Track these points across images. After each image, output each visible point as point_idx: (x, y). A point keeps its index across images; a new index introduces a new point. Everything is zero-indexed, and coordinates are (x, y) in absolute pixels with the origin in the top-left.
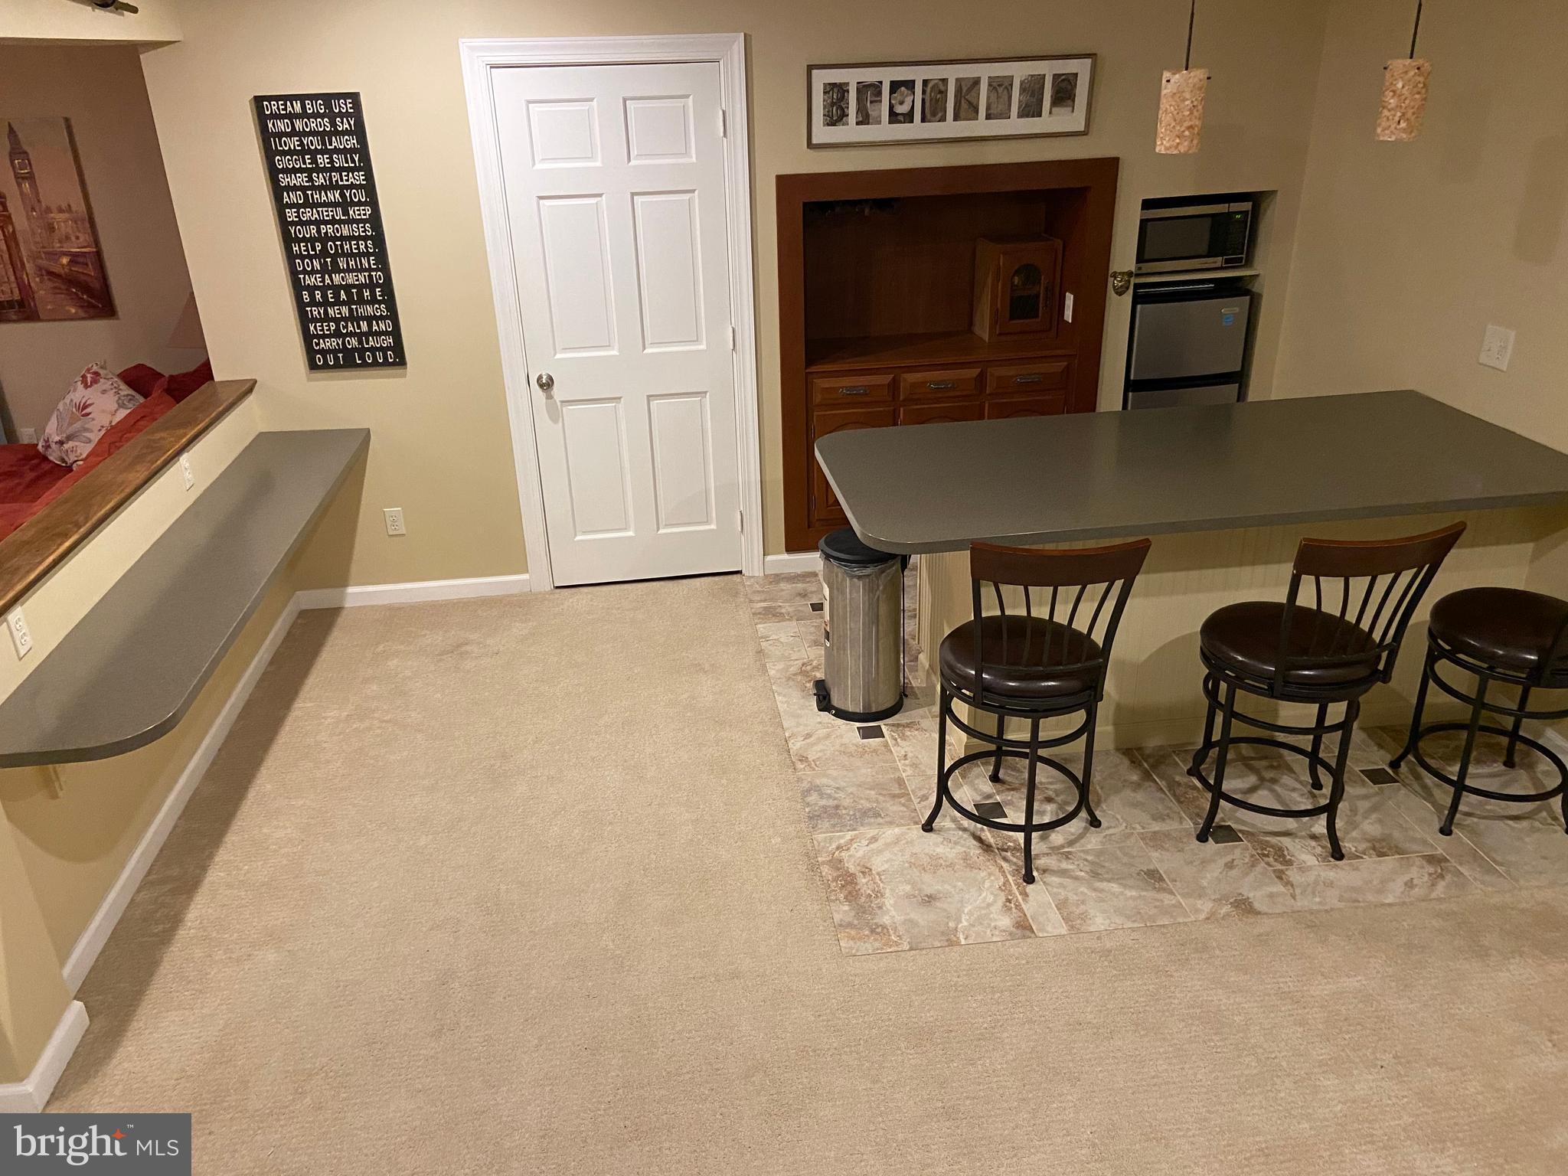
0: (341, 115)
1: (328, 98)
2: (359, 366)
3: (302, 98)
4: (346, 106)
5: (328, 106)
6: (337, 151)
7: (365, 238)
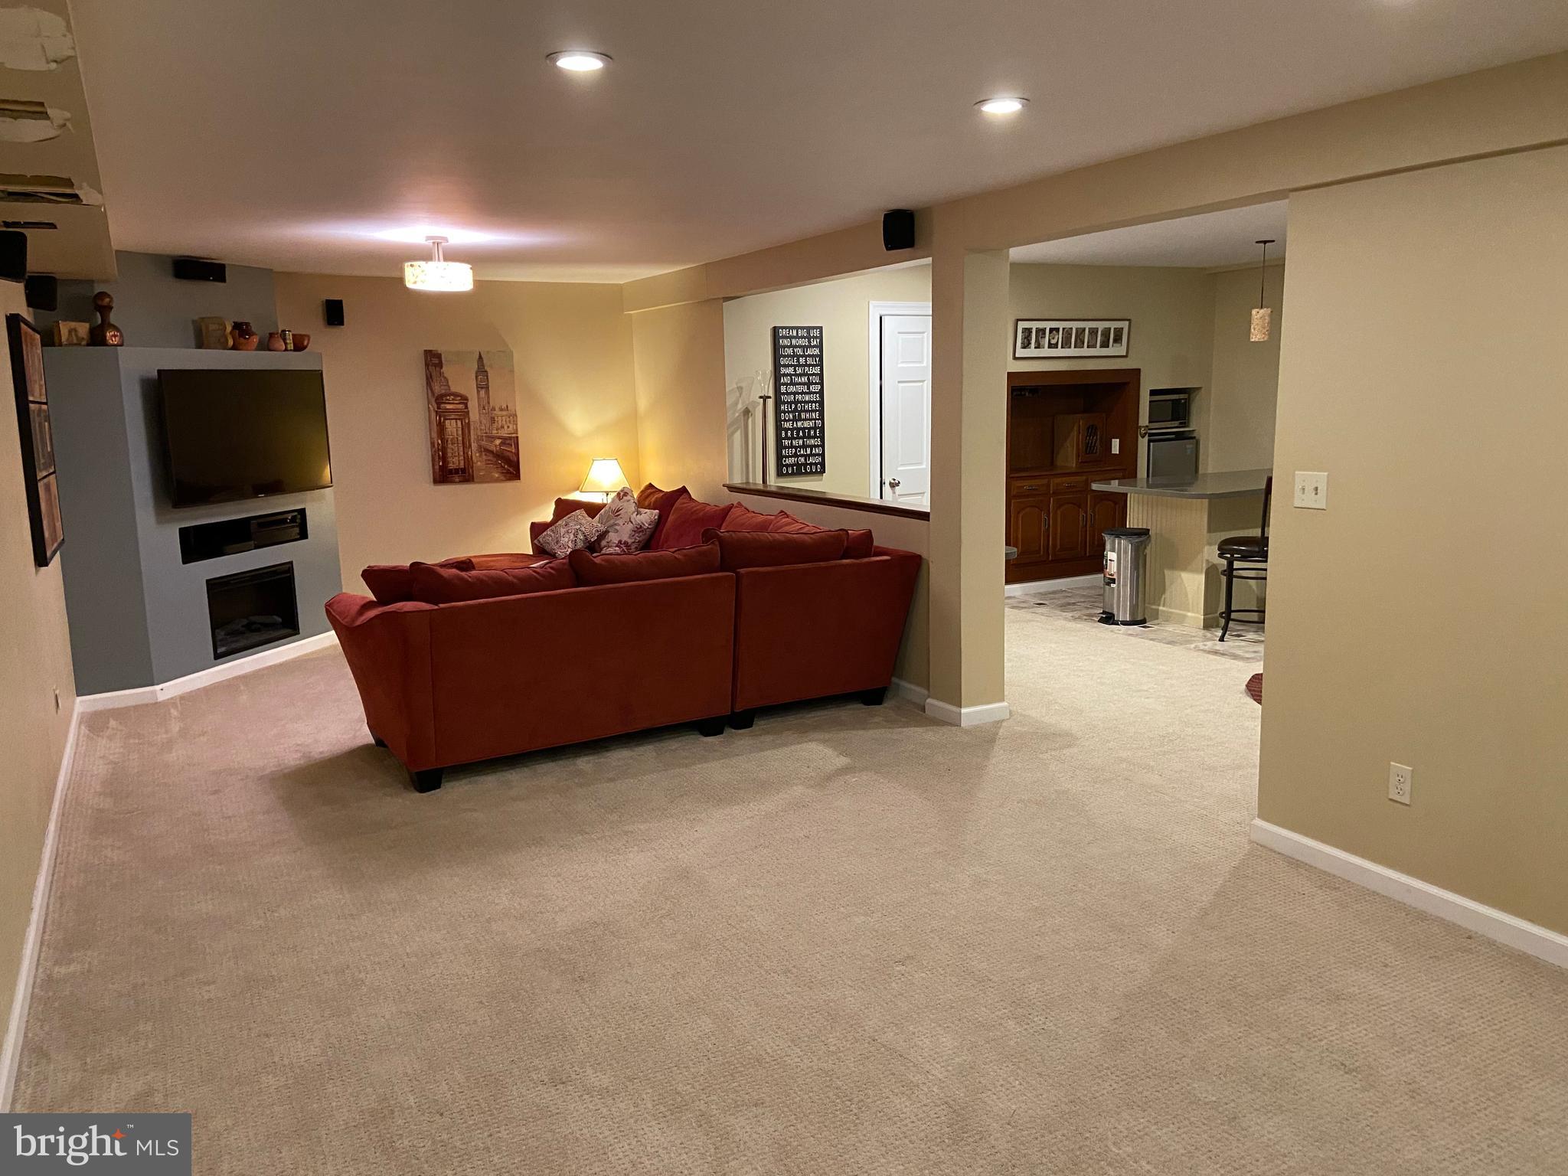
0: (814, 337)
1: (809, 329)
2: (804, 473)
3: (797, 328)
4: (816, 333)
5: (808, 333)
6: (809, 356)
7: (815, 402)
